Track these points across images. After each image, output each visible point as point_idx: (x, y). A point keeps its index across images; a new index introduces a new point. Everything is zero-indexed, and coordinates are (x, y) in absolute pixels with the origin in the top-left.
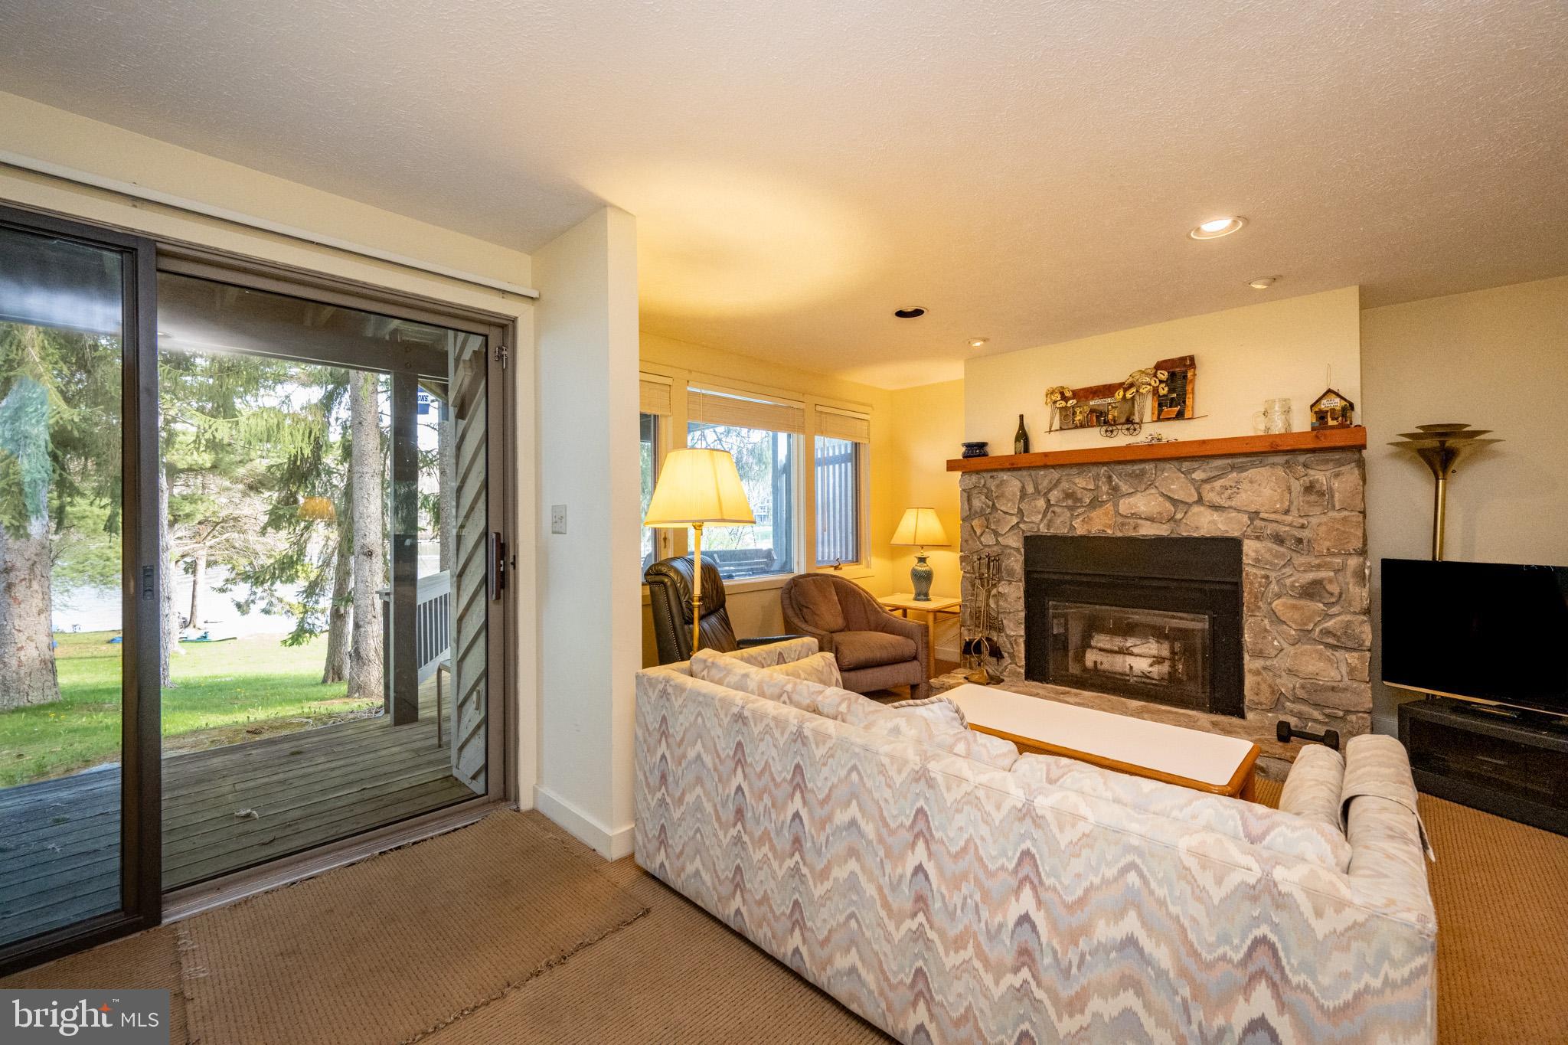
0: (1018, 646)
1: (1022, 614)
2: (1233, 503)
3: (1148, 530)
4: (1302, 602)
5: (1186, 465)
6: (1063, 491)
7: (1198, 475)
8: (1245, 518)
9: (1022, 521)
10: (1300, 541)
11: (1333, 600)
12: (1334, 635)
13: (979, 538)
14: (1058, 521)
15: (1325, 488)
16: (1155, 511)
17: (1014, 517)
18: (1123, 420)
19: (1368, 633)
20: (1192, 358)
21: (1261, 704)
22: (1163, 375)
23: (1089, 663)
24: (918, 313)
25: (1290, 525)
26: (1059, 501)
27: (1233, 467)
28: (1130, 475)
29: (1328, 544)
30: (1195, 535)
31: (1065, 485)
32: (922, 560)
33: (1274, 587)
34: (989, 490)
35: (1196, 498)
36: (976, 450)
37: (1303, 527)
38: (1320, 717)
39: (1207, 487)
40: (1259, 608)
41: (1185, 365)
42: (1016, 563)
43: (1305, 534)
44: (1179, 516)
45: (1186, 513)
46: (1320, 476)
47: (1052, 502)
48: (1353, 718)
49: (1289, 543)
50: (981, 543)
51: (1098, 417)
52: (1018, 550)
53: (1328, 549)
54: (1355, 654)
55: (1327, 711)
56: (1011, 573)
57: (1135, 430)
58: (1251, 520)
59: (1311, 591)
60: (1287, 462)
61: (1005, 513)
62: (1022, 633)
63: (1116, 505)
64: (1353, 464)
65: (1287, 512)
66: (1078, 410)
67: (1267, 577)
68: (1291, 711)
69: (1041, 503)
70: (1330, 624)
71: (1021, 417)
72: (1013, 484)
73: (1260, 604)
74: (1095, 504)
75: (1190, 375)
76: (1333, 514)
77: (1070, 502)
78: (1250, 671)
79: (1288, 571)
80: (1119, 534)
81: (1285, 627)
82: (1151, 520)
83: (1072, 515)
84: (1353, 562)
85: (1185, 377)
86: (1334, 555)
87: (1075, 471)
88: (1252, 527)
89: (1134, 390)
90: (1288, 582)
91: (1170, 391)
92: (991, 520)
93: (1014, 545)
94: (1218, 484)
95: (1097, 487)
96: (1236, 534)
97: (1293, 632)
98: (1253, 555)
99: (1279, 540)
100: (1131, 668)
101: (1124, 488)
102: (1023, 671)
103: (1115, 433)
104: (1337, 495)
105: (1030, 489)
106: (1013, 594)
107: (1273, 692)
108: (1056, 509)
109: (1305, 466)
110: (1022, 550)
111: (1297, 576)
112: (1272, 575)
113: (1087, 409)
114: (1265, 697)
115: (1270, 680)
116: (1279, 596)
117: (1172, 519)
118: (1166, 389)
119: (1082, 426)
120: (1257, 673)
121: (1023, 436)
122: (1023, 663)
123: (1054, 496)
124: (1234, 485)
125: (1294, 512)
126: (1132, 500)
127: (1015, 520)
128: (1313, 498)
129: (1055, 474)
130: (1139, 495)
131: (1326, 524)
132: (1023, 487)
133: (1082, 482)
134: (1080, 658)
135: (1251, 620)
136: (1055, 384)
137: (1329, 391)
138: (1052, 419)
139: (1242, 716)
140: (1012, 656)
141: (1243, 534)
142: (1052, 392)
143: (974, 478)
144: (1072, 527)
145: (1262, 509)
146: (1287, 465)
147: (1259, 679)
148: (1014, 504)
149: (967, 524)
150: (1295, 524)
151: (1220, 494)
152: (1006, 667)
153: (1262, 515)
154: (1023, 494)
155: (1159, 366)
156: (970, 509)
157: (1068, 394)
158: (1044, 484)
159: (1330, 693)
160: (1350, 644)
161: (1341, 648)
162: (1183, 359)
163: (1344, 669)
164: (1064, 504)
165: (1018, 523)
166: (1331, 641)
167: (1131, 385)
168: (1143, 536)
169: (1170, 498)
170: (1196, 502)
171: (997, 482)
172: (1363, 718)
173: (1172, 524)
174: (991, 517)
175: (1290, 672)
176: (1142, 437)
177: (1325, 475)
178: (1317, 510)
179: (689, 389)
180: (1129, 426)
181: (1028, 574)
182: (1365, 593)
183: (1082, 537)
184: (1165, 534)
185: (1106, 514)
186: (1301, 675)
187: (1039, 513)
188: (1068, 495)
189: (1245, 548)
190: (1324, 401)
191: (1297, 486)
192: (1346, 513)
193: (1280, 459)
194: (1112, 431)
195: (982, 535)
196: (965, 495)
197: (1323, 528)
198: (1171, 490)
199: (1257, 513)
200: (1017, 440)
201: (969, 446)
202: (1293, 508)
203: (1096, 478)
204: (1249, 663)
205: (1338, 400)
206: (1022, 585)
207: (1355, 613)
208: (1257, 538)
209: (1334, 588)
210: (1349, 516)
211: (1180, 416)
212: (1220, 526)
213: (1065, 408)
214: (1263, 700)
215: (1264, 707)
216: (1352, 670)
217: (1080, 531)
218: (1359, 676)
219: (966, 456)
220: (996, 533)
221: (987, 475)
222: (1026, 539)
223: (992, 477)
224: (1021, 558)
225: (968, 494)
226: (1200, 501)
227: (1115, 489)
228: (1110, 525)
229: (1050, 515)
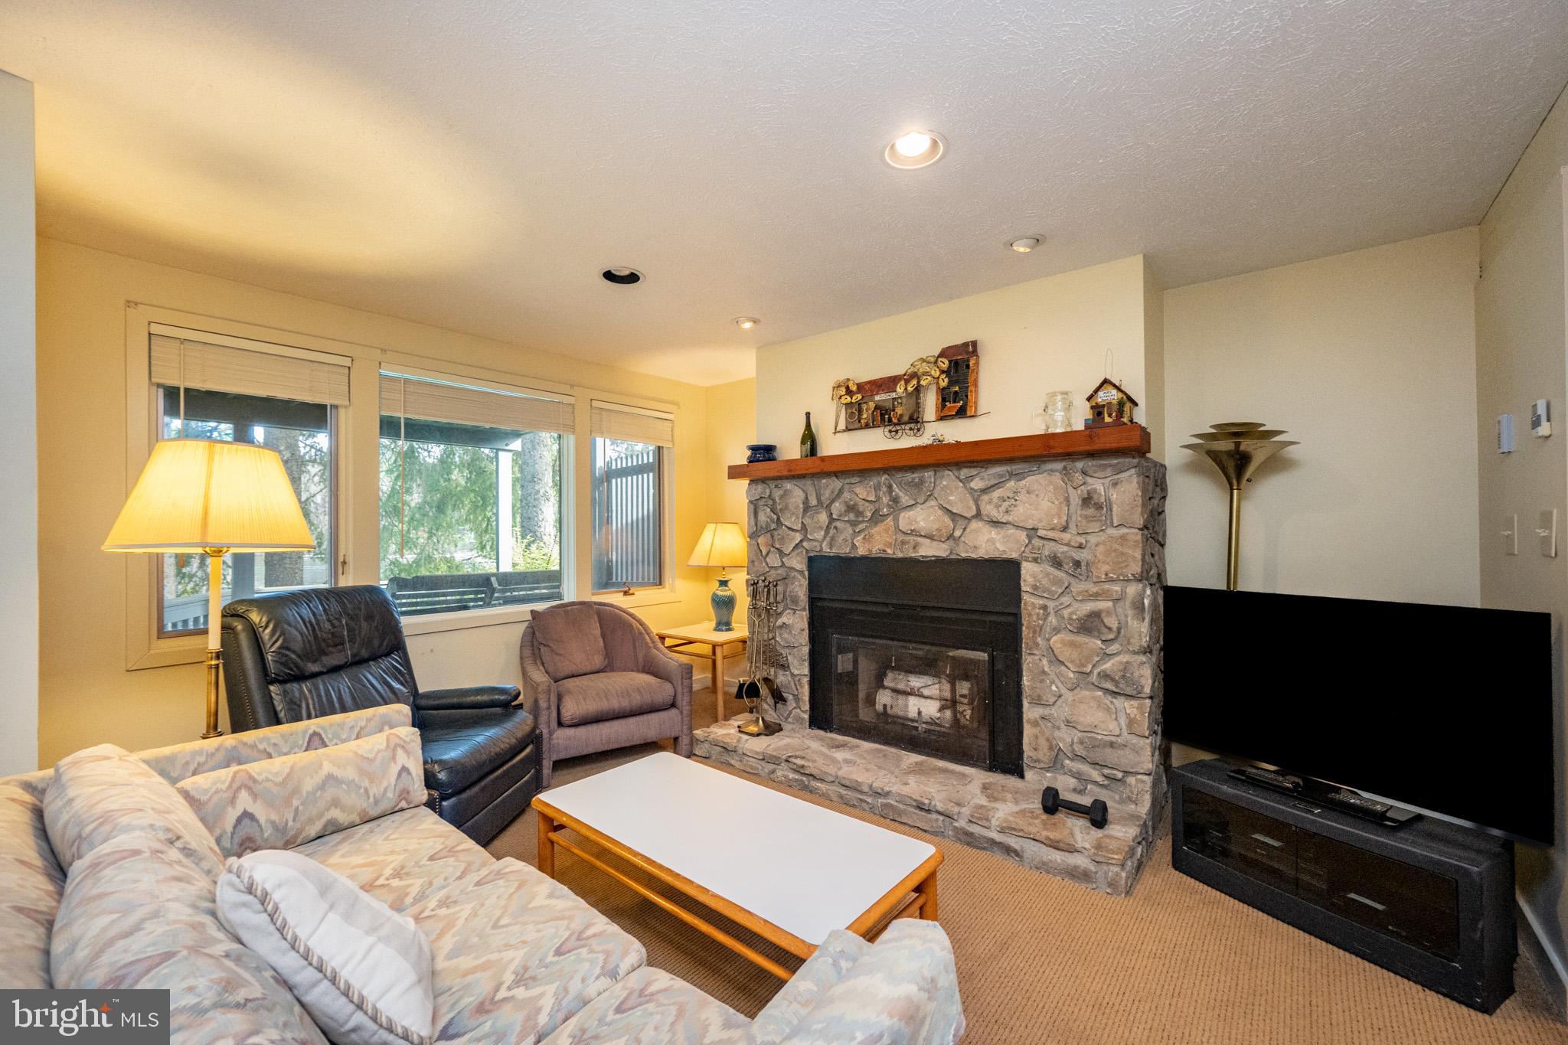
0: (802, 687)
1: (806, 650)
2: (1010, 519)
3: (929, 550)
4: (1082, 639)
5: (965, 472)
6: (846, 502)
7: (977, 484)
8: (1023, 536)
9: (805, 539)
10: (1077, 564)
11: (1111, 636)
12: (1113, 680)
13: (765, 558)
14: (840, 539)
15: (1102, 500)
16: (936, 526)
17: (798, 534)
18: (906, 418)
19: (1146, 675)
20: (974, 344)
21: (1038, 761)
22: (945, 364)
23: (879, 708)
24: (633, 278)
25: (1068, 545)
26: (840, 516)
27: (1012, 475)
28: (909, 484)
29: (1106, 568)
30: (974, 556)
31: (846, 495)
32: (724, 583)
33: (1052, 619)
34: (774, 500)
35: (974, 512)
36: (763, 453)
37: (1080, 547)
38: (1099, 779)
39: (985, 498)
40: (1037, 645)
41: (967, 352)
42: (800, 588)
43: (1083, 556)
44: (957, 533)
45: (965, 529)
46: (1098, 485)
47: (834, 516)
48: (1131, 780)
49: (1068, 566)
50: (767, 564)
51: (882, 415)
52: (801, 572)
53: (1106, 575)
54: (1135, 703)
55: (1107, 771)
56: (795, 600)
57: (919, 430)
58: (1029, 537)
59: (1090, 624)
60: (1065, 468)
61: (789, 528)
62: (806, 671)
63: (896, 520)
64: (1133, 471)
65: (1065, 529)
66: (864, 407)
67: (1045, 608)
68: (1070, 771)
69: (823, 518)
70: (1107, 666)
71: (808, 415)
72: (796, 493)
73: (1039, 640)
74: (877, 518)
75: (972, 362)
76: (1111, 531)
77: (852, 516)
78: (1029, 721)
79: (1066, 600)
80: (900, 555)
81: (1063, 668)
82: (930, 537)
83: (854, 531)
84: (1133, 589)
85: (968, 367)
86: (1112, 581)
87: (855, 479)
88: (1030, 546)
89: (914, 382)
90: (1066, 613)
91: (951, 383)
92: (776, 538)
93: (798, 567)
94: (997, 494)
95: (878, 499)
96: (1014, 555)
97: (1071, 675)
98: (1030, 580)
99: (1057, 562)
100: (920, 713)
101: (905, 500)
102: (806, 716)
103: (900, 434)
104: (1115, 508)
105: (813, 502)
106: (796, 624)
107: (1051, 748)
108: (838, 524)
109: (1084, 473)
110: (806, 573)
111: (1076, 605)
112: (1051, 604)
113: (872, 405)
114: (1044, 754)
115: (1048, 733)
116: (1057, 630)
117: (950, 537)
118: (946, 380)
119: (867, 426)
120: (1035, 724)
121: (809, 438)
122: (807, 707)
123: (837, 507)
124: (1011, 495)
125: (1073, 529)
126: (911, 513)
127: (798, 537)
128: (1091, 511)
129: (836, 484)
130: (919, 508)
131: (1104, 543)
132: (807, 498)
133: (863, 492)
134: (871, 701)
135: (1030, 659)
136: (842, 378)
137: (1106, 382)
138: (838, 417)
139: (1022, 776)
140: (797, 698)
141: (1021, 555)
142: (839, 386)
143: (760, 487)
144: (854, 546)
145: (1040, 525)
146: (1066, 472)
147: (1036, 731)
148: (798, 518)
149: (754, 542)
150: (1073, 544)
151: (998, 506)
152: (791, 712)
153: (1041, 533)
154: (807, 507)
155: (942, 354)
156: (756, 525)
157: (854, 388)
158: (826, 495)
159: (1108, 750)
160: (1129, 691)
161: (1119, 694)
162: (966, 345)
163: (1123, 721)
164: (846, 519)
165: (801, 541)
166: (1109, 686)
167: (914, 375)
168: (923, 557)
169: (951, 512)
170: (974, 517)
171: (781, 492)
172: (1143, 782)
173: (951, 541)
174: (776, 533)
175: (1069, 723)
176: (925, 440)
177: (1103, 484)
178: (1094, 527)
179: (383, 372)
180: (912, 426)
181: (813, 601)
182: (1142, 630)
183: (864, 558)
184: (944, 554)
185: (887, 530)
186: (1079, 727)
187: (821, 528)
188: (851, 508)
189: (1023, 572)
190: (1101, 393)
191: (1075, 498)
192: (1124, 530)
193: (1059, 466)
194: (897, 432)
195: (768, 554)
196: (752, 506)
197: (1101, 548)
198: (949, 502)
199: (1035, 529)
200: (803, 442)
201: (754, 449)
202: (1072, 526)
203: (877, 488)
204: (1030, 712)
205: (1114, 392)
206: (806, 614)
207: (1135, 653)
208: (1035, 560)
209: (1112, 622)
210: (1127, 534)
211: (962, 413)
212: (998, 545)
213: (849, 405)
214: (1041, 756)
215: (1042, 765)
216: (1131, 722)
217: (861, 551)
218: (1138, 731)
219: (751, 461)
220: (780, 551)
221: (772, 484)
222: (811, 560)
223: (776, 486)
224: (805, 583)
225: (755, 506)
226: (978, 515)
227: (896, 500)
228: (891, 544)
229: (832, 531)
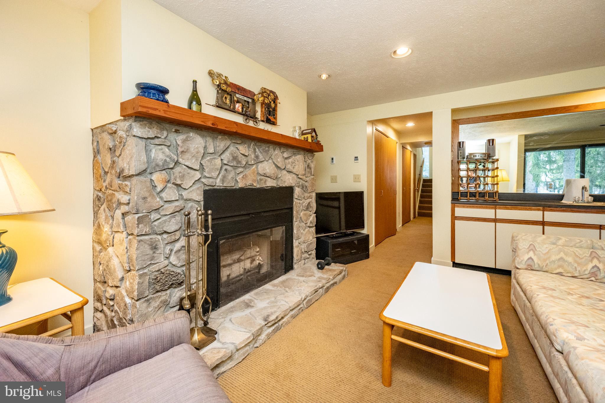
2: (294, 170)
4: (306, 212)
5: (282, 149)
6: (231, 154)
7: (285, 155)
9: (203, 176)
10: (306, 187)
11: (311, 209)
12: (312, 223)
14: (228, 177)
15: (310, 166)
16: (273, 172)
17: (197, 173)
18: (252, 115)
19: (315, 220)
25: (304, 181)
26: (228, 162)
27: (293, 153)
28: (263, 150)
29: (311, 188)
31: (232, 150)
33: (301, 207)
34: (173, 143)
35: (284, 166)
36: (153, 93)
37: (307, 181)
38: (308, 256)
39: (288, 161)
40: (298, 217)
41: (274, 96)
43: (307, 184)
44: (279, 176)
45: (281, 174)
46: (310, 161)
47: (224, 162)
48: (313, 252)
50: (161, 198)
51: (241, 107)
52: (199, 203)
53: (311, 190)
54: (313, 228)
57: (257, 123)
58: (297, 178)
59: (308, 207)
61: (189, 168)
63: (257, 168)
65: (304, 175)
67: (300, 203)
69: (218, 162)
71: (195, 82)
72: (195, 141)
73: (298, 215)
74: (247, 166)
75: (277, 102)
76: (311, 177)
77: (235, 163)
78: (296, 247)
80: (258, 186)
81: (303, 223)
82: (271, 177)
83: (236, 173)
84: (314, 195)
87: (237, 141)
88: (296, 182)
92: (176, 175)
93: (196, 198)
95: (249, 155)
96: (293, 185)
97: (305, 225)
99: (303, 187)
101: (261, 157)
103: (249, 122)
104: (313, 170)
105: (211, 150)
107: (301, 252)
108: (227, 167)
109: (307, 157)
110: (202, 203)
111: (305, 202)
113: (236, 99)
115: (301, 248)
116: (302, 211)
117: (277, 177)
119: (233, 110)
123: (226, 157)
124: (294, 161)
125: (306, 175)
126: (263, 165)
127: (198, 175)
128: (309, 170)
130: (266, 162)
131: (311, 180)
132: (205, 146)
133: (242, 150)
135: (295, 223)
139: (293, 269)
141: (295, 185)
143: (153, 126)
144: (236, 182)
145: (300, 174)
146: (304, 155)
147: (298, 249)
148: (197, 160)
154: (205, 153)
156: (148, 161)
157: (227, 82)
158: (220, 147)
159: (310, 246)
164: (232, 165)
165: (200, 178)
169: (278, 166)
171: (180, 137)
173: (277, 180)
174: (174, 171)
175: (303, 242)
176: (260, 127)
178: (309, 175)
180: (255, 120)
183: (241, 189)
184: (275, 185)
185: (253, 173)
186: (306, 242)
187: (216, 170)
188: (235, 158)
189: (294, 191)
191: (306, 165)
194: (248, 120)
195: (164, 189)
196: (142, 143)
197: (310, 182)
198: (277, 161)
199: (298, 175)
203: (249, 148)
204: (295, 244)
205: (314, 133)
207: (313, 214)
208: (298, 187)
209: (311, 205)
211: (274, 122)
212: (291, 181)
213: (223, 91)
214: (299, 257)
215: (299, 260)
217: (241, 185)
218: (314, 236)
219: (140, 99)
221: (169, 127)
222: (206, 192)
223: (174, 130)
226: (285, 168)
227: (257, 157)
228: (255, 180)
229: (223, 172)
